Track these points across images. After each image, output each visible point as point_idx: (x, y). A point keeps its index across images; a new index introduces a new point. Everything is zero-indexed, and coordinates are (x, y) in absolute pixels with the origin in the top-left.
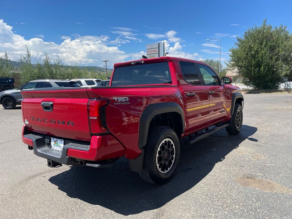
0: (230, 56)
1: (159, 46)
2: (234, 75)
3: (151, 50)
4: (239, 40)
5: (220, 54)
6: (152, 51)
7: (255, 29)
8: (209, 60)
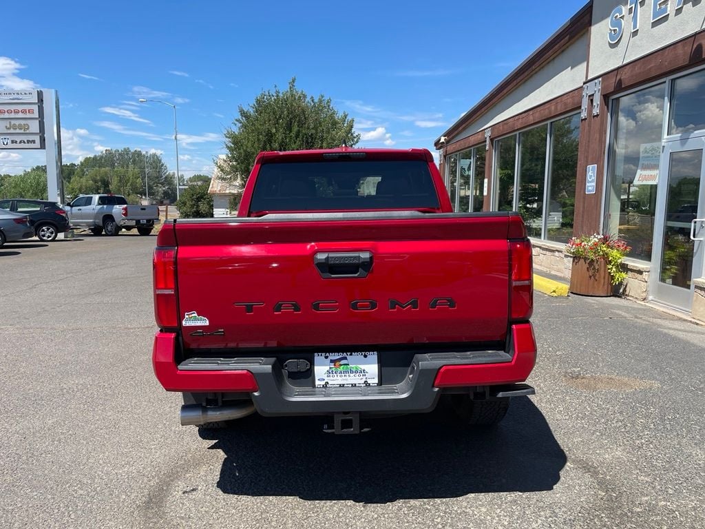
0: (228, 147)
1: (41, 100)
2: (236, 192)
3: (13, 108)
4: (243, 113)
5: (176, 138)
6: (16, 112)
7: (275, 95)
8: (132, 151)
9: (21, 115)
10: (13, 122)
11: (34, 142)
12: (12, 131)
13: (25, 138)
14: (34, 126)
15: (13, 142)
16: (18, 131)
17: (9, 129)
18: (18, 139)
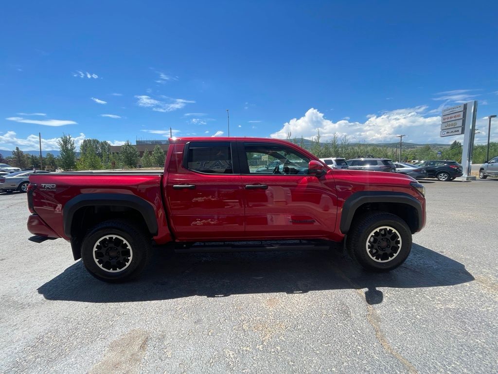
1: (465, 109)
3: (449, 116)
6: (451, 118)
9: (453, 119)
10: (449, 123)
11: (458, 131)
12: (448, 127)
13: (454, 130)
14: (460, 123)
15: (447, 133)
16: (451, 127)
17: (447, 127)
18: (450, 131)
